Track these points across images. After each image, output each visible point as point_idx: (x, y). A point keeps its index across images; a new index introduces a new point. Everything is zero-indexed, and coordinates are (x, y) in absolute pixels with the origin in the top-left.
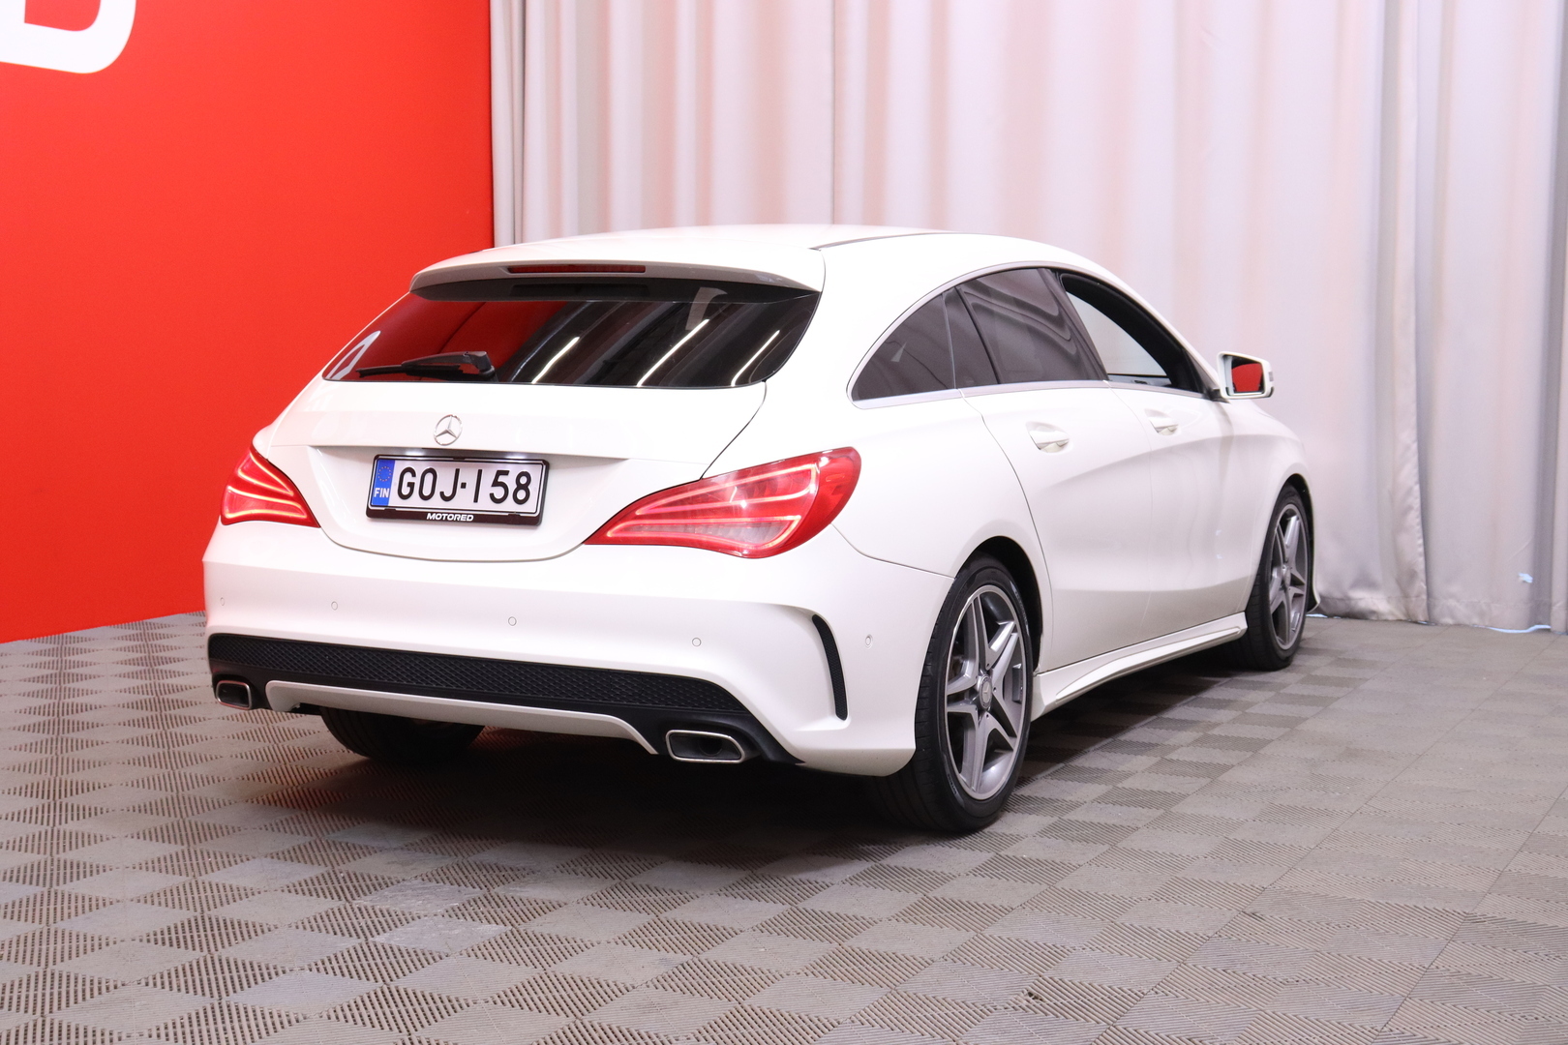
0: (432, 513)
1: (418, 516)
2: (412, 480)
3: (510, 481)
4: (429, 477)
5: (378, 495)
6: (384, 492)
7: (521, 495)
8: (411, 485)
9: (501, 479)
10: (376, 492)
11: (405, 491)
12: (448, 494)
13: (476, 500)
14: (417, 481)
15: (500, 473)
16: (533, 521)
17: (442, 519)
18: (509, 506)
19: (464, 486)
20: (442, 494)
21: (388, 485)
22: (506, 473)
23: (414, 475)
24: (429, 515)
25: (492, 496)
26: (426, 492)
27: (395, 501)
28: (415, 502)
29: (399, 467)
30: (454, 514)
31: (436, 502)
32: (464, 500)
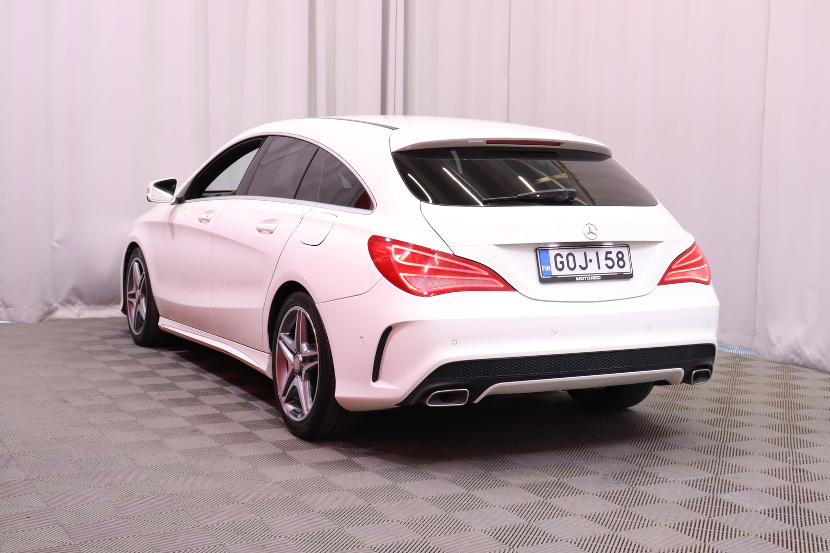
0: (578, 277)
1: (571, 279)
2: (562, 260)
3: (613, 256)
4: (570, 258)
5: (545, 270)
6: (548, 268)
7: (621, 263)
8: (562, 263)
9: (609, 256)
10: (543, 269)
11: (560, 266)
12: (584, 266)
13: (599, 268)
14: (564, 260)
15: (607, 253)
16: (629, 276)
17: (584, 280)
18: (616, 270)
19: (591, 261)
20: (580, 266)
21: (549, 264)
22: (610, 253)
23: (562, 257)
24: (577, 278)
25: (607, 265)
26: (572, 266)
27: (555, 272)
28: (566, 272)
29: (552, 254)
30: (590, 276)
31: (578, 271)
32: (592, 268)
